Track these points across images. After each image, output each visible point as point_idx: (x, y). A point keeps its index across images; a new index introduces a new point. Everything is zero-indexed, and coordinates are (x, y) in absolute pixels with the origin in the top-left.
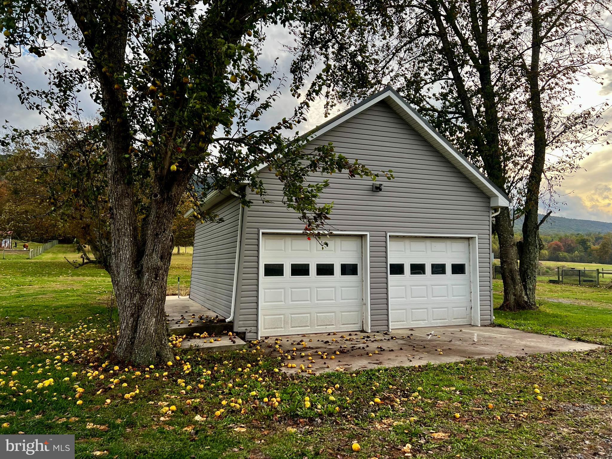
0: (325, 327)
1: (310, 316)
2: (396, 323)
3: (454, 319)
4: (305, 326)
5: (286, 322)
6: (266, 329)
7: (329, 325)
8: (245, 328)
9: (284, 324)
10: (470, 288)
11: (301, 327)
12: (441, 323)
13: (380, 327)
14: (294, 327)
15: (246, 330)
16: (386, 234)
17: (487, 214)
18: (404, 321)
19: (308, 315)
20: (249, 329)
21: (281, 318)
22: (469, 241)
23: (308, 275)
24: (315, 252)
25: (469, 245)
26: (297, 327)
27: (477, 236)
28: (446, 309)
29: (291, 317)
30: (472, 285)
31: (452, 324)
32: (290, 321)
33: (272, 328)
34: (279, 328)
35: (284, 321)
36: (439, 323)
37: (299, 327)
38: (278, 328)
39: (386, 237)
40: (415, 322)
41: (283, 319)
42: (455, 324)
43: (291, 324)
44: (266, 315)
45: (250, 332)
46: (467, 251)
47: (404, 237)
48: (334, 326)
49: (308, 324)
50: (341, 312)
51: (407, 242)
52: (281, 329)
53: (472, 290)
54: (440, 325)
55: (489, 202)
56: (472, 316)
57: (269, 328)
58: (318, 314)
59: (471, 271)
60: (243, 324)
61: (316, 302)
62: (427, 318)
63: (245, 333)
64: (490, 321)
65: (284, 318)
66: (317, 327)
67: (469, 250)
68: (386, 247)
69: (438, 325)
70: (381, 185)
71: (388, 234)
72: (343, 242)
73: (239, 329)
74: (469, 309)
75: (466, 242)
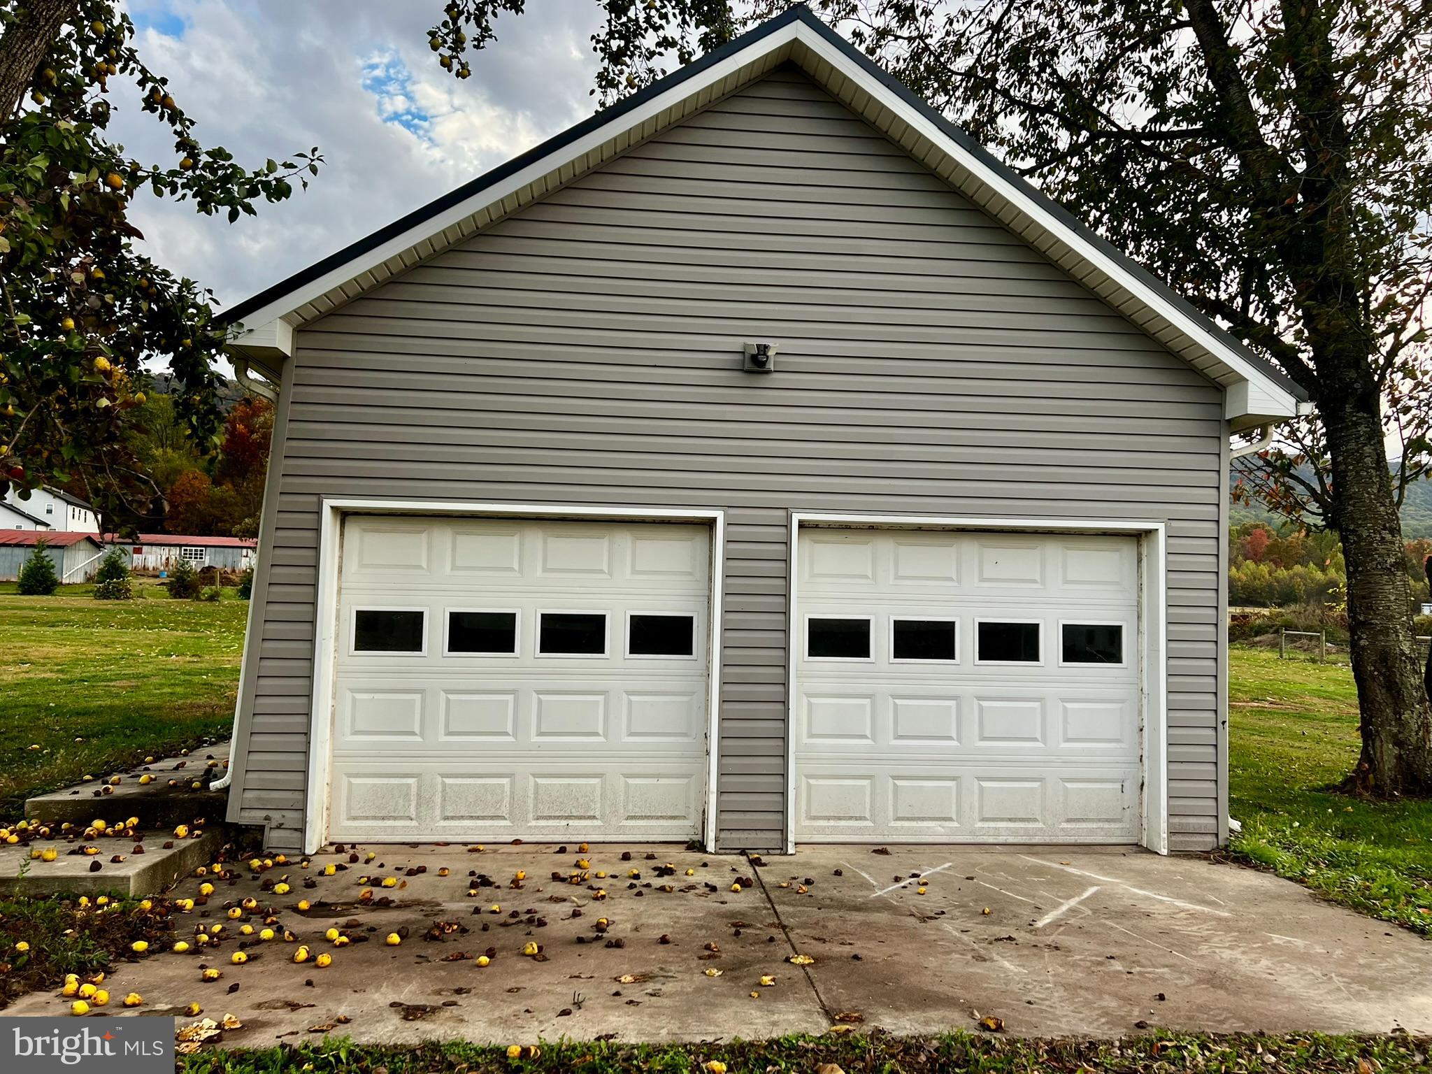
0: (564, 823)
1: (512, 785)
2: (832, 823)
3: (1069, 821)
4: (492, 818)
5: (423, 800)
6: (355, 818)
7: (580, 818)
8: (264, 814)
9: (418, 805)
10: (1140, 713)
11: (478, 818)
12: (1015, 832)
13: (753, 835)
14: (452, 818)
15: (267, 818)
16: (789, 518)
17: (1211, 446)
18: (864, 818)
19: (505, 781)
20: (276, 816)
21: (409, 786)
22: (1139, 545)
23: (511, 649)
24: (539, 573)
25: (1140, 561)
26: (462, 818)
27: (1161, 527)
28: (1036, 785)
29: (444, 785)
30: (1145, 702)
31: (1061, 840)
32: (438, 799)
33: (375, 818)
34: (401, 818)
35: (419, 796)
36: (1005, 832)
37: (471, 818)
38: (395, 818)
39: (788, 526)
40: (906, 824)
41: (414, 790)
42: (1071, 840)
43: (443, 807)
44: (357, 776)
45: (279, 827)
46: (1131, 581)
47: (872, 528)
48: (596, 823)
49: (504, 811)
50: (626, 776)
51: (885, 547)
52: (407, 823)
53: (1145, 723)
54: (1011, 840)
55: (1221, 405)
56: (1145, 815)
57: (367, 818)
58: (540, 781)
59: (1145, 653)
60: (259, 799)
61: (536, 739)
62: (958, 812)
63: (261, 829)
64: (1210, 839)
65: (419, 787)
66: (533, 823)
67: (1140, 577)
68: (787, 561)
69: (1001, 840)
70: (766, 347)
71: (796, 518)
72: (640, 544)
73: (246, 814)
74: (1132, 789)
75: (1127, 551)
